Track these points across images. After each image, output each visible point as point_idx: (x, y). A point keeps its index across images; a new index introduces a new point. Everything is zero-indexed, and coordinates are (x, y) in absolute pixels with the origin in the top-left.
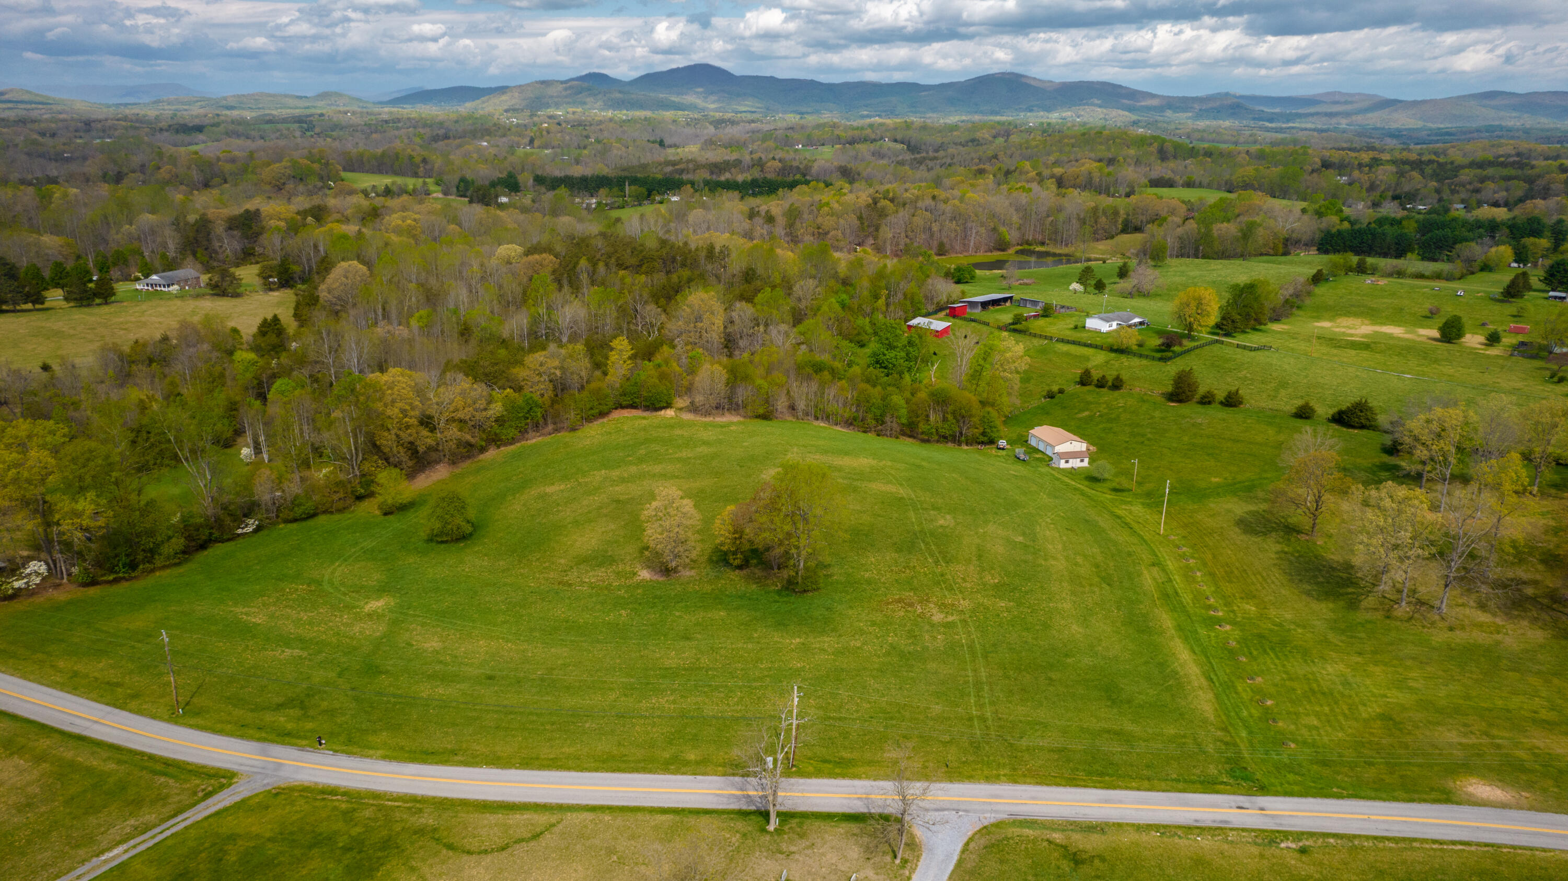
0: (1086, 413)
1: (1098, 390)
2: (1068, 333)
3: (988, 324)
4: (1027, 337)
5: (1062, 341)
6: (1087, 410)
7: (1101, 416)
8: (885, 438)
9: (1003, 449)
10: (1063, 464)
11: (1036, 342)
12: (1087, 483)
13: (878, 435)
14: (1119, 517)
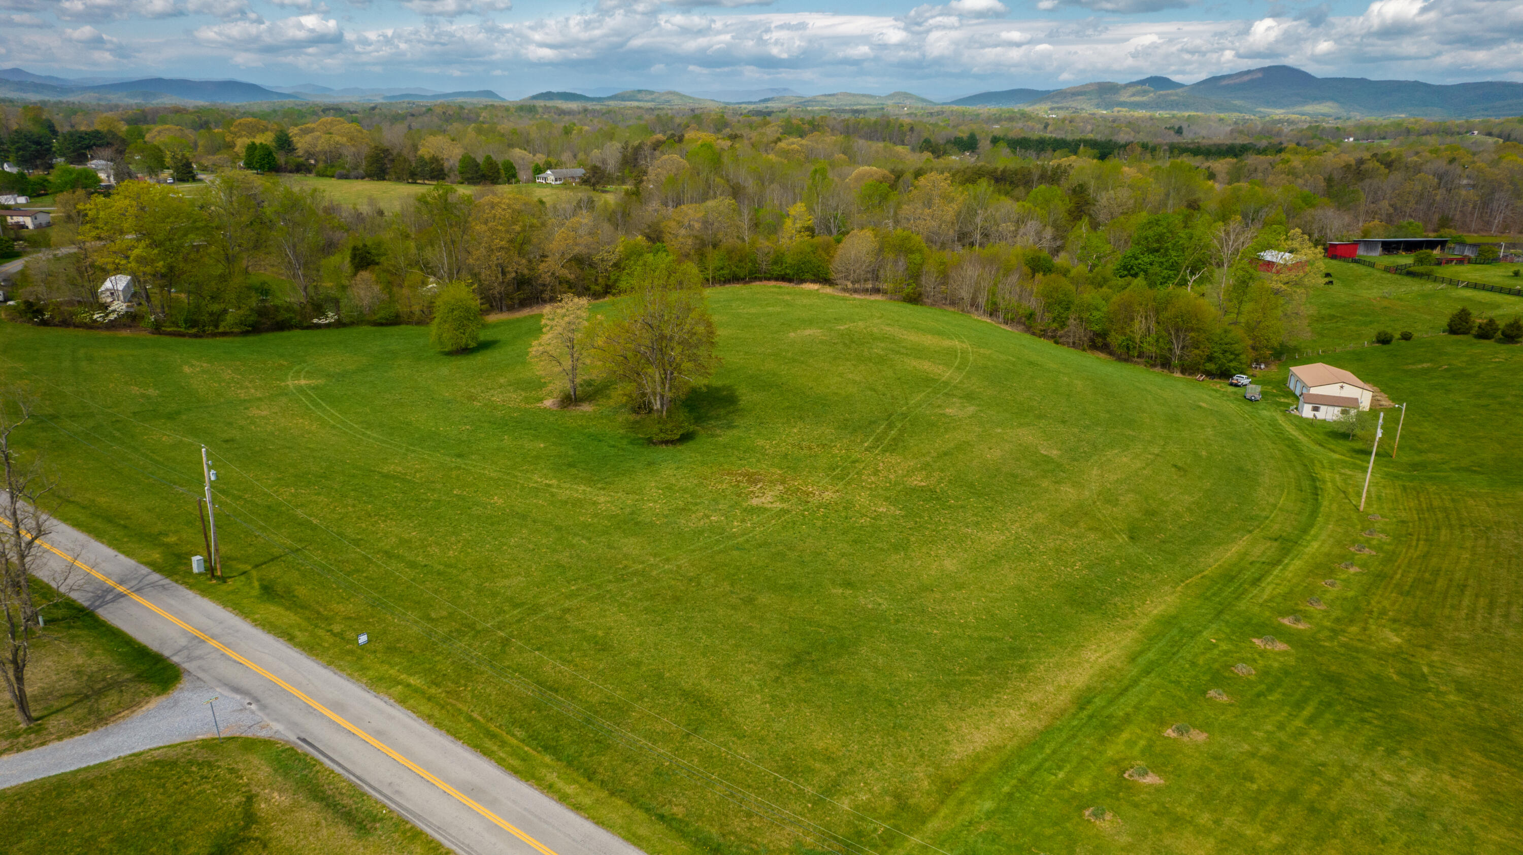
0: (1425, 365)
1: (1475, 341)
2: (1497, 279)
3: (1372, 265)
4: (1423, 281)
5: (1475, 286)
6: (1431, 361)
7: (1446, 370)
8: (1066, 347)
9: (1236, 385)
10: (1307, 412)
11: (1429, 286)
12: (1320, 437)
13: (1056, 342)
14: (1314, 480)
